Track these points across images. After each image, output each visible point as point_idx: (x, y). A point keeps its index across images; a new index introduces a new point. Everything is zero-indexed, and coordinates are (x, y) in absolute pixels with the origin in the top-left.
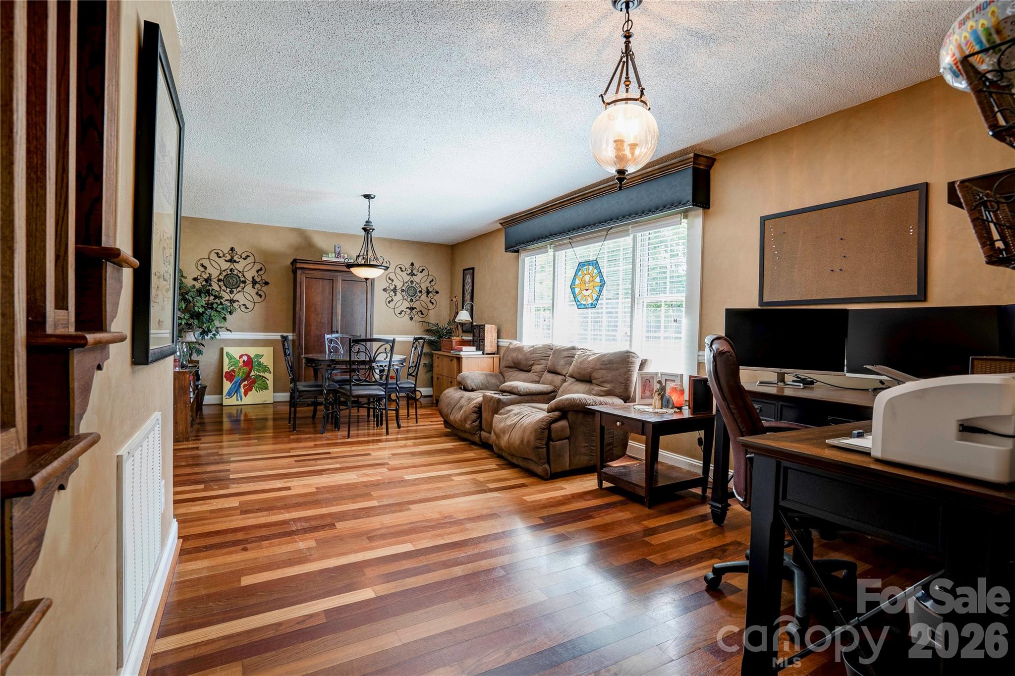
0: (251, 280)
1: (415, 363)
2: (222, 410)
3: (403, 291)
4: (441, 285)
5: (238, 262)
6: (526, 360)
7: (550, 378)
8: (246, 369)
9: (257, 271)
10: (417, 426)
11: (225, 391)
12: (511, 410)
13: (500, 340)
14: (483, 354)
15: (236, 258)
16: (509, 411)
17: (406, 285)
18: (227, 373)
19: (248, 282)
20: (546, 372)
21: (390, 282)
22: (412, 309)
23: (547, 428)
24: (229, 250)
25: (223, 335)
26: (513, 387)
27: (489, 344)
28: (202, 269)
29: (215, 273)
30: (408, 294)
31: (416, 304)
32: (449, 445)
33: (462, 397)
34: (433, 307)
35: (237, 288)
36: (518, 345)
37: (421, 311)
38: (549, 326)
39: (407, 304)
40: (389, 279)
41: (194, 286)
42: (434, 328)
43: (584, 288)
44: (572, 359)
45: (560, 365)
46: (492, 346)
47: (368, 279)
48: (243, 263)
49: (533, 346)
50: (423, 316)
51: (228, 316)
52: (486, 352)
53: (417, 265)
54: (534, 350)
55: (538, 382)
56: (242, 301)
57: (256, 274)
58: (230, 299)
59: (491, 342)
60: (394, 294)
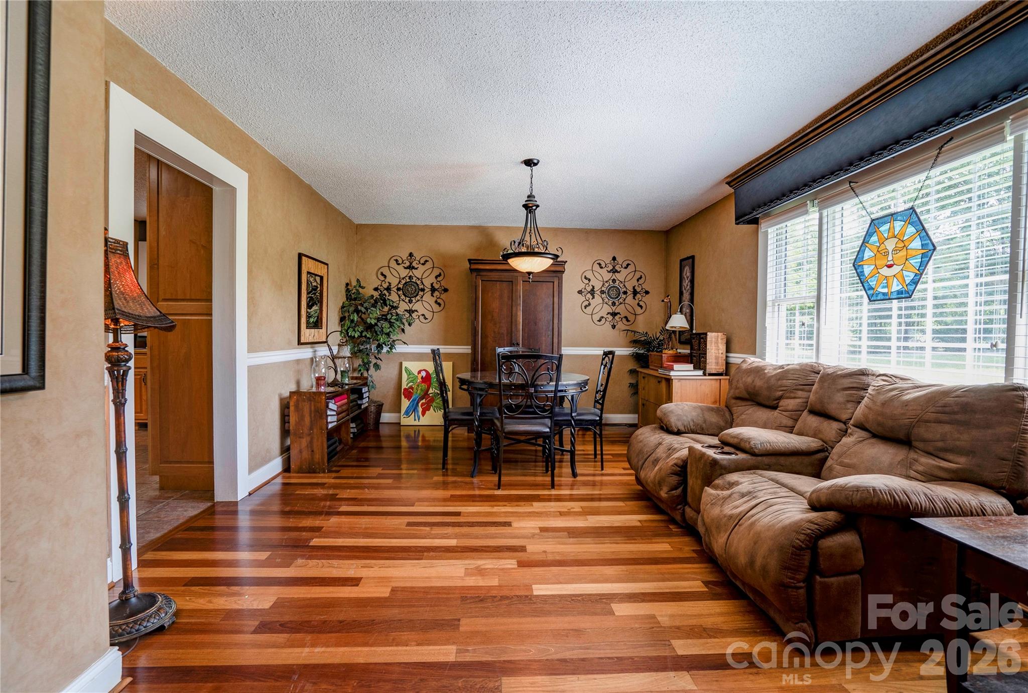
0: (430, 287)
1: (604, 386)
2: (400, 431)
3: (602, 292)
4: (653, 283)
5: (417, 269)
6: (769, 388)
7: (815, 425)
8: (424, 386)
9: (436, 277)
10: (602, 475)
11: (403, 410)
12: (737, 483)
13: (731, 355)
14: (705, 374)
15: (414, 264)
16: (731, 485)
17: (607, 285)
18: (405, 389)
19: (427, 290)
20: (805, 413)
21: (587, 282)
22: (614, 314)
23: (808, 548)
24: (408, 255)
25: (400, 348)
26: (742, 439)
27: (714, 361)
28: (382, 278)
29: (394, 282)
30: (609, 296)
31: (620, 309)
32: (634, 519)
33: (660, 444)
34: (642, 311)
35: (416, 296)
36: (755, 365)
37: (626, 317)
38: (811, 333)
39: (607, 309)
40: (586, 278)
41: (372, 296)
42: (643, 339)
43: (884, 262)
44: (862, 393)
45: (836, 401)
46: (717, 363)
47: (532, 273)
48: (422, 268)
49: (782, 367)
50: (629, 323)
51: (407, 327)
52: (707, 372)
53: (620, 260)
54: (785, 373)
55: (790, 430)
56: (421, 311)
57: (435, 281)
58: (408, 309)
59: (717, 358)
60: (591, 297)
